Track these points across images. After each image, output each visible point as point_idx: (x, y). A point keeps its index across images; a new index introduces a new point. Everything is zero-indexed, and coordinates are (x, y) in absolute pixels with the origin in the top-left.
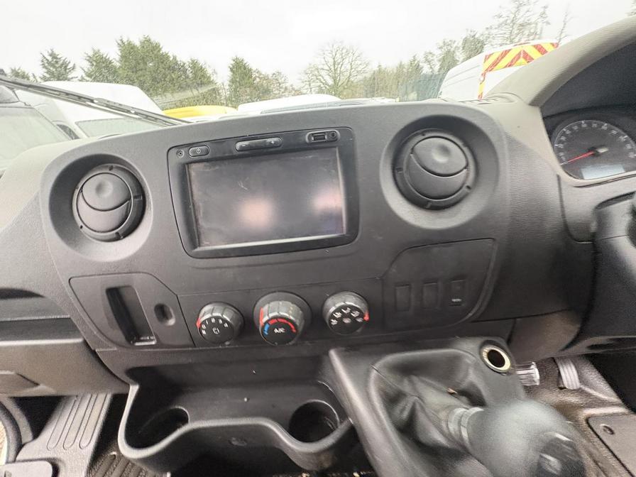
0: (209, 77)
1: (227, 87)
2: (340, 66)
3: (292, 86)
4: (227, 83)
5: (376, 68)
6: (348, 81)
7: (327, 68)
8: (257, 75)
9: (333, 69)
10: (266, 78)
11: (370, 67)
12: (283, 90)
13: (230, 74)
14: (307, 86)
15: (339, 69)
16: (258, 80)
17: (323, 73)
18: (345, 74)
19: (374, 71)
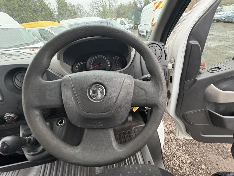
0: (47, 6)
1: (56, 11)
2: (105, 2)
3: (86, 11)
4: (56, 9)
5: (120, 4)
6: (109, 10)
7: (100, 3)
8: (70, 5)
9: (102, 4)
10: (74, 7)
11: (117, 4)
12: (82, 13)
13: (57, 4)
14: (92, 11)
15: (105, 4)
16: (70, 8)
17: (98, 5)
18: (107, 6)
19: (119, 5)
